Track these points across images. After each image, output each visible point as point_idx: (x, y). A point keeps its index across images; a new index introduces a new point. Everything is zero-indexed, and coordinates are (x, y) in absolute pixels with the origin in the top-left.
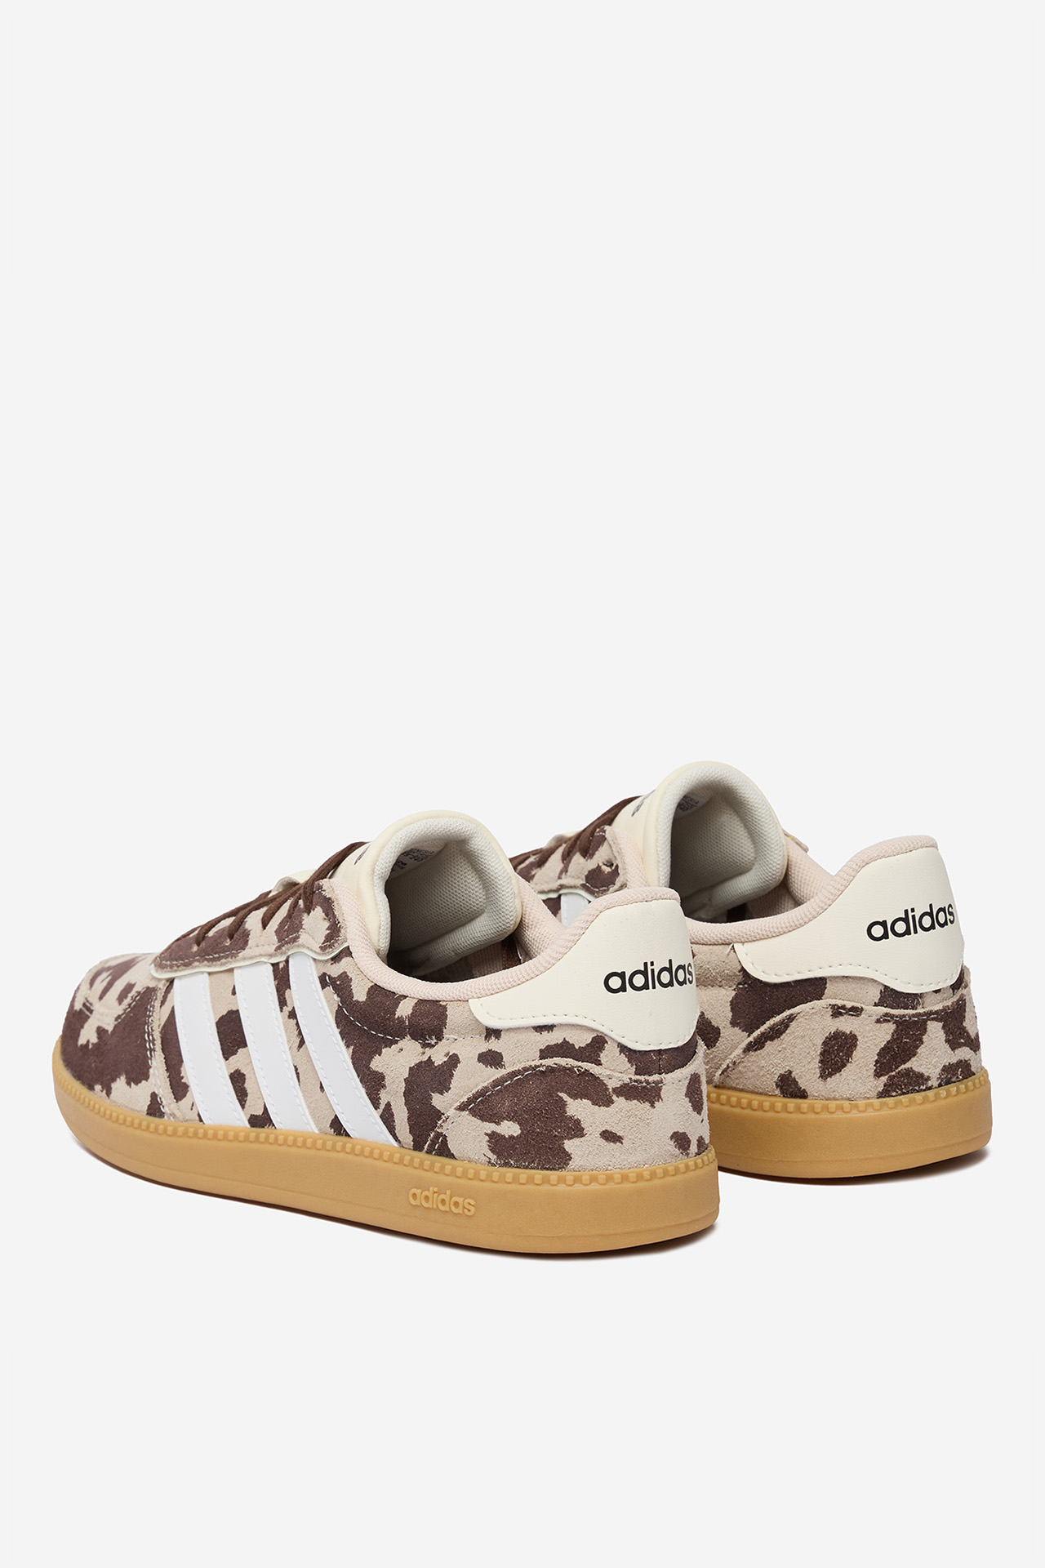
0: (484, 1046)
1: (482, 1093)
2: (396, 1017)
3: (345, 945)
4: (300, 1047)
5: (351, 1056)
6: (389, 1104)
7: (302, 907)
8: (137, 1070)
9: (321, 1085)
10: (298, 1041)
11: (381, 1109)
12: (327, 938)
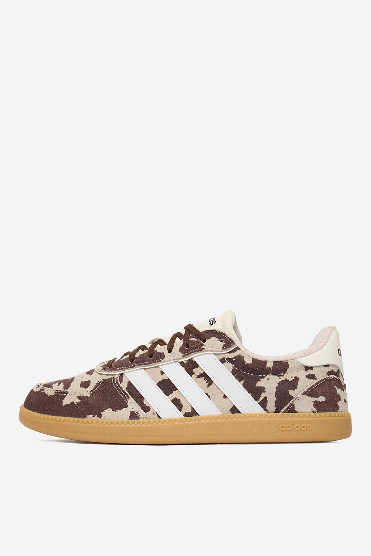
0: (307, 373)
1: (311, 388)
2: (267, 367)
3: (236, 346)
4: (209, 386)
5: (242, 384)
6: (266, 398)
7: (197, 340)
8: (118, 405)
9: (225, 397)
10: (207, 384)
11: (260, 400)
12: (224, 346)
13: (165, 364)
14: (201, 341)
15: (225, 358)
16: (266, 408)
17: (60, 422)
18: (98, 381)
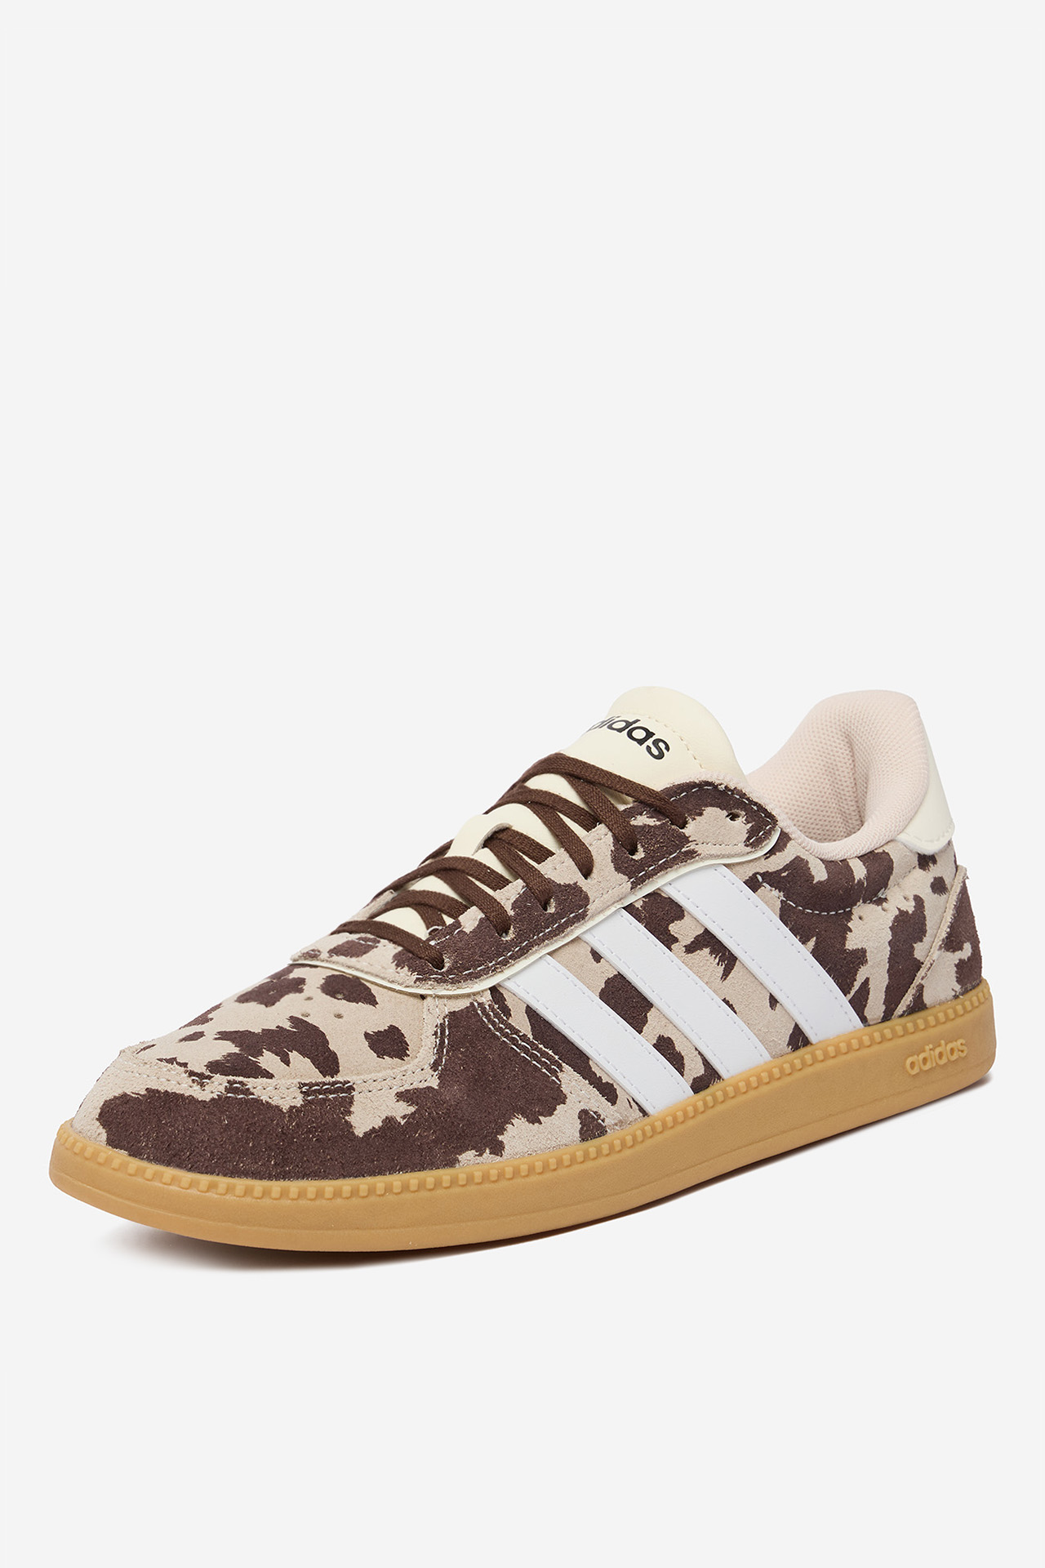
0: (930, 876)
2: (852, 880)
3: (781, 830)
4: (726, 974)
5: (811, 950)
6: (867, 980)
7: (658, 823)
8: (538, 1099)
9: (773, 1001)
10: (721, 969)
11: (853, 992)
12: (752, 833)
13: (597, 925)
14: (672, 824)
15: (758, 873)
16: (863, 1013)
17: (372, 1199)
18: (437, 1026)
